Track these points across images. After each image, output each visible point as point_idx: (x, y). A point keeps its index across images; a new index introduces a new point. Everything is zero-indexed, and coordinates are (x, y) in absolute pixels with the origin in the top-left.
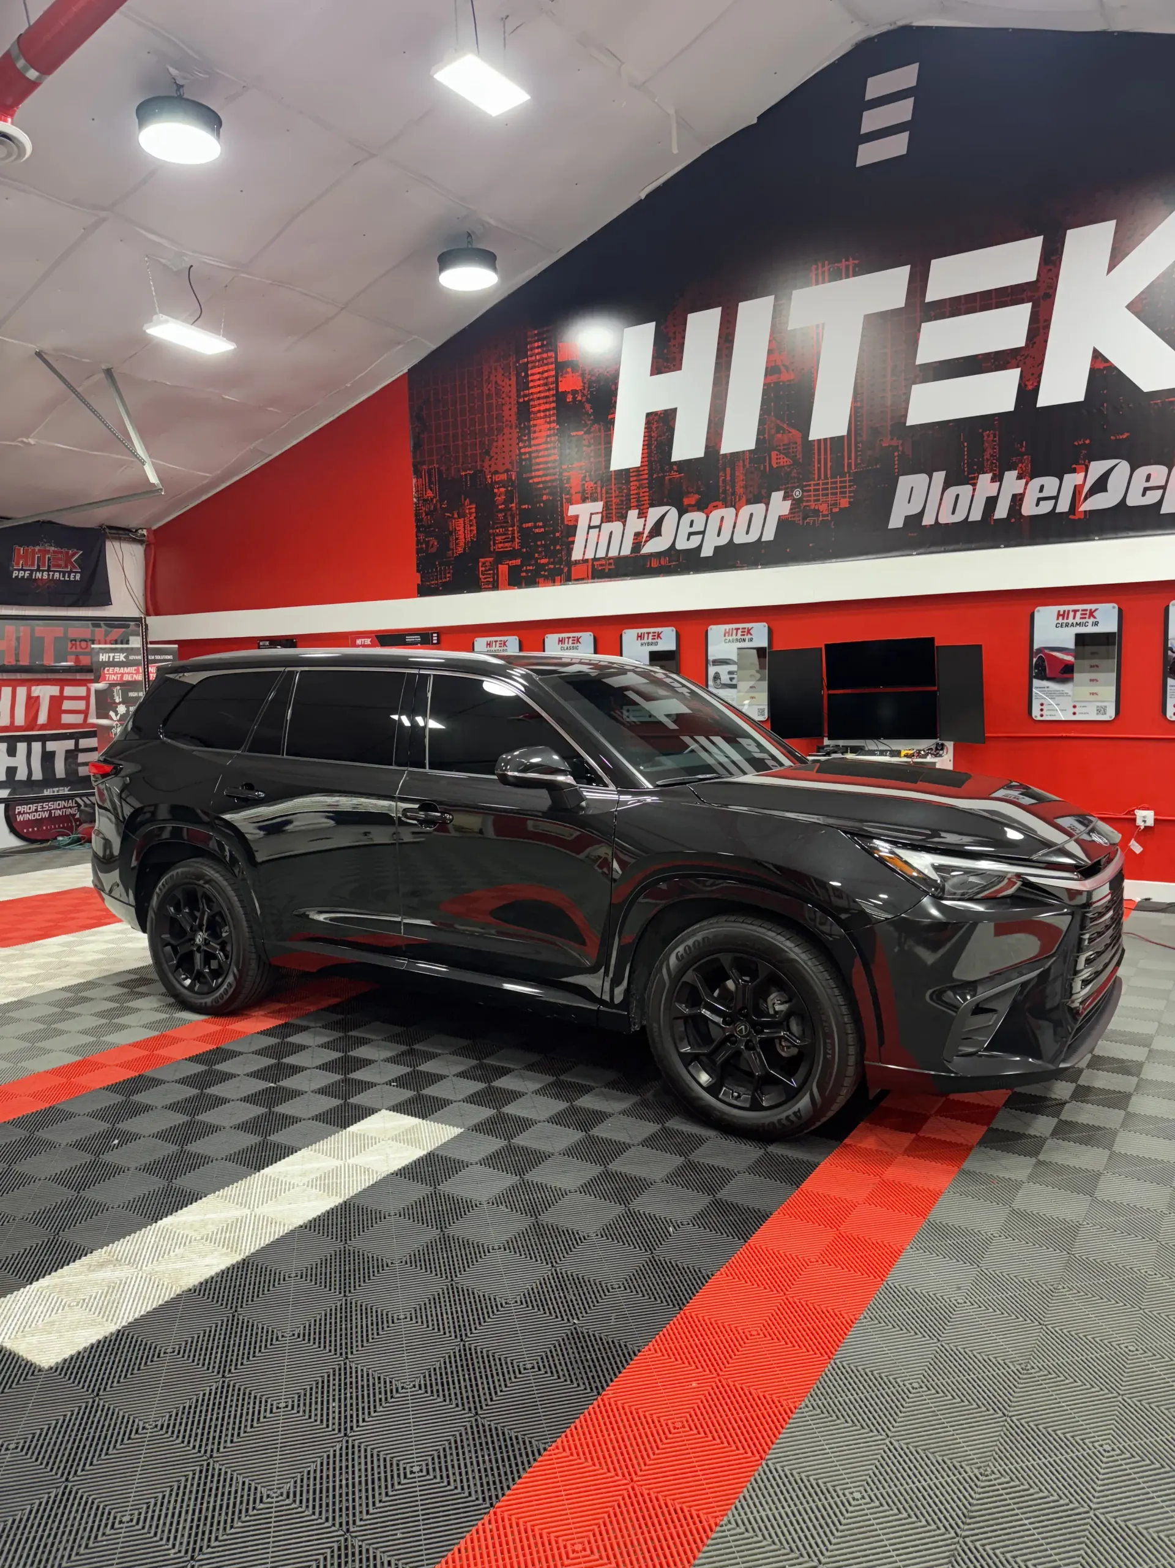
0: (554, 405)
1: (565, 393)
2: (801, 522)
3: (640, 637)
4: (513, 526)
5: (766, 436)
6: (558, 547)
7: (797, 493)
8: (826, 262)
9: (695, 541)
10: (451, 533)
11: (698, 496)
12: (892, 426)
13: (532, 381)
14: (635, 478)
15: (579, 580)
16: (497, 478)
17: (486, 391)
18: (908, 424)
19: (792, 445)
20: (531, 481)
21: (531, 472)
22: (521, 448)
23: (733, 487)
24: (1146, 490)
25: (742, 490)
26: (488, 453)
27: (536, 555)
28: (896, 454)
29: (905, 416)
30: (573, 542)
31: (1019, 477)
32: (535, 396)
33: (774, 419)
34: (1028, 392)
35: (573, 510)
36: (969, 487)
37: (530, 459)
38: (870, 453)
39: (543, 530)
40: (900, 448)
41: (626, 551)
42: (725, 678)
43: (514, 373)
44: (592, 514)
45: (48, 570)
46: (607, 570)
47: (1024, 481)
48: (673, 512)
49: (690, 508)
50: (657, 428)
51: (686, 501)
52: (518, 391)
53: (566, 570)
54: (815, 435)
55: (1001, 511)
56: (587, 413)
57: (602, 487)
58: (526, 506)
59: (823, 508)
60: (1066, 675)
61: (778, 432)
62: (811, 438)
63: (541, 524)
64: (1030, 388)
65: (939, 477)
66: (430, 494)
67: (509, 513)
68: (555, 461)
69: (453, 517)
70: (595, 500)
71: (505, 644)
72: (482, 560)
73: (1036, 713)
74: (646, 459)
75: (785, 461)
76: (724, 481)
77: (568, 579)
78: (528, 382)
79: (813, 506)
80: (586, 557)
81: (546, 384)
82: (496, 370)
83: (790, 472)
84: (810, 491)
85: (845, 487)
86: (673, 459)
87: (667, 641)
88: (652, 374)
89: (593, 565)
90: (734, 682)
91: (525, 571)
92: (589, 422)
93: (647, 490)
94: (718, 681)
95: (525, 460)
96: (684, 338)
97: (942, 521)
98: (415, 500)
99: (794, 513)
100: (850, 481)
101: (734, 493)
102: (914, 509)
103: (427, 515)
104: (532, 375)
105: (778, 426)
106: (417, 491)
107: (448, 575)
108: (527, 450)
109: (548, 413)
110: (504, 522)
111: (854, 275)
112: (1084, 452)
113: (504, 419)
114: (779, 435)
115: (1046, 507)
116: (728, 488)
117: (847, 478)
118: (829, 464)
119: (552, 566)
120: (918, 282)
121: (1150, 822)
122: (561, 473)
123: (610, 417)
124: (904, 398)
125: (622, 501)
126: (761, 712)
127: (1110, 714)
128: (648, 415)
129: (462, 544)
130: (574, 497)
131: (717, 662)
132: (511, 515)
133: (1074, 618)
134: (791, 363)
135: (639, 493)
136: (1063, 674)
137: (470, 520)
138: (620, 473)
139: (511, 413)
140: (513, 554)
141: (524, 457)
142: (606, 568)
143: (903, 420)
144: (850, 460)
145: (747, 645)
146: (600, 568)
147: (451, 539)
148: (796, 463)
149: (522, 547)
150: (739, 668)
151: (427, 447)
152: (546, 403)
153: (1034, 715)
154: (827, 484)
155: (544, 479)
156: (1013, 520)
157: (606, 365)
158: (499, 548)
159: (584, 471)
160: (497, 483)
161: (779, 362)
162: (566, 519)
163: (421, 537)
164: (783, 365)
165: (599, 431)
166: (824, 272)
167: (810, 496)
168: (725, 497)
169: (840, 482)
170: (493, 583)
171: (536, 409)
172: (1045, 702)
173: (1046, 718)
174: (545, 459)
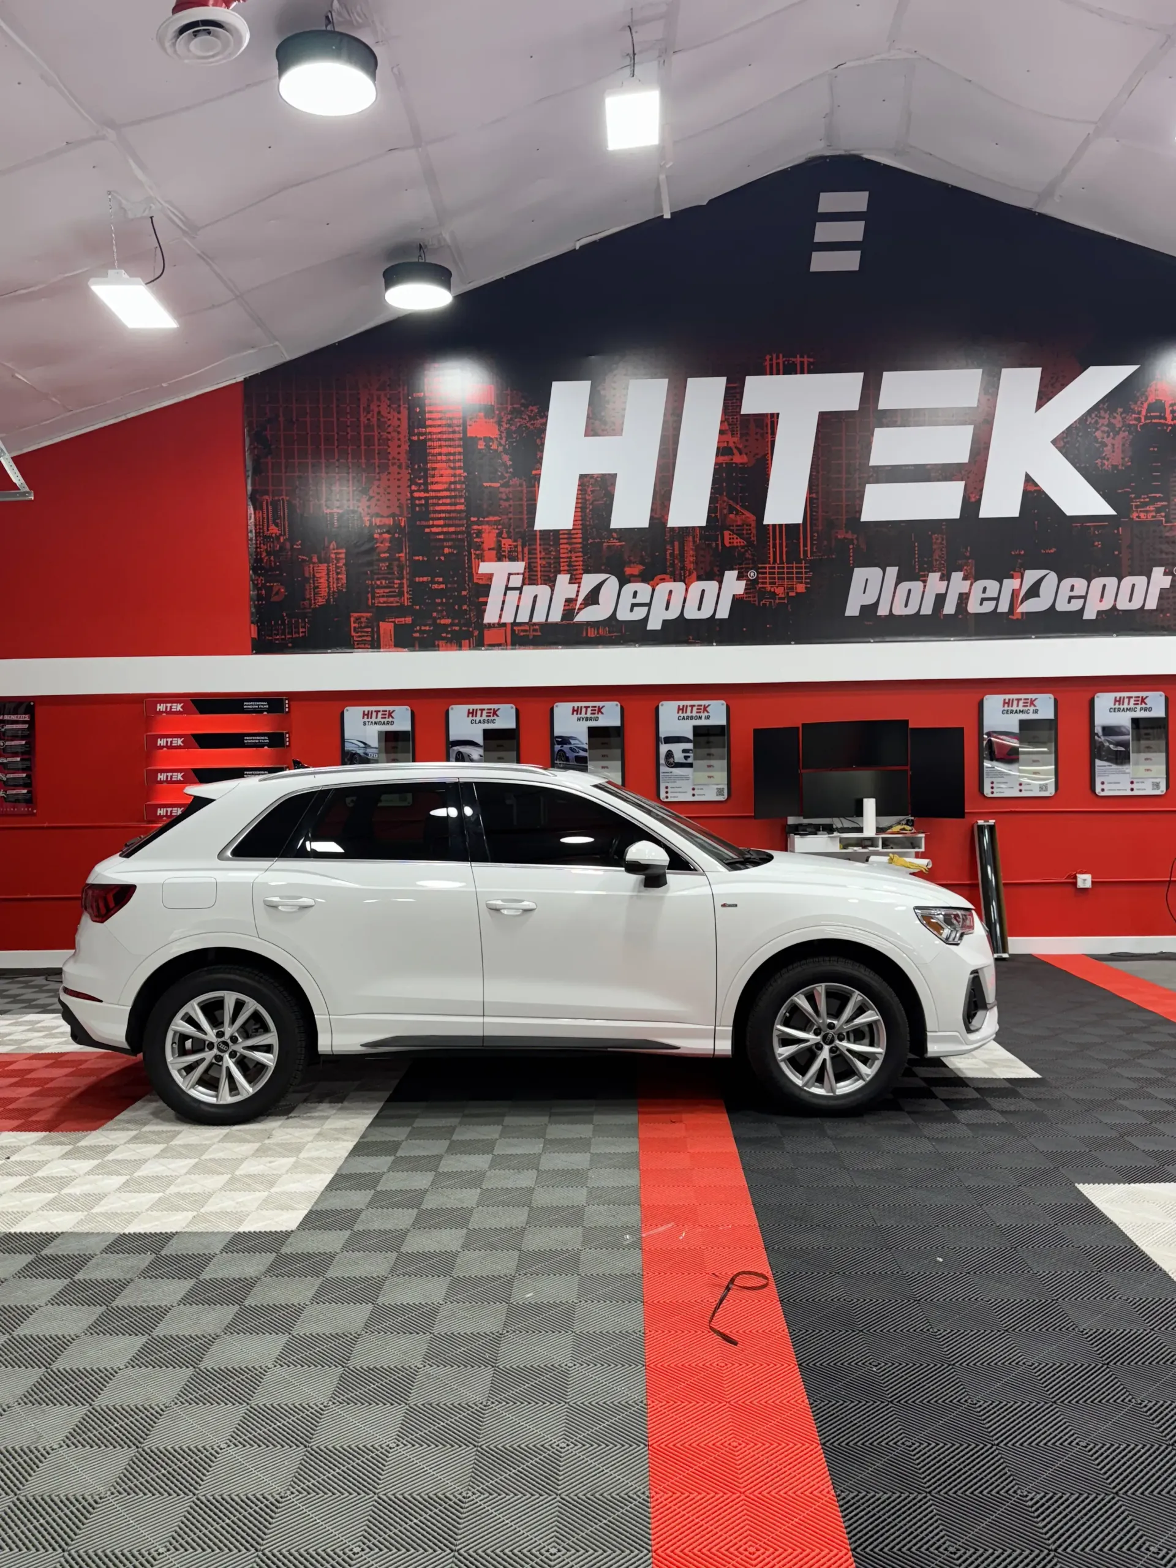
0: (460, 450)
1: (474, 439)
2: (757, 603)
3: (575, 711)
4: (403, 578)
5: (718, 514)
6: (465, 607)
7: (752, 574)
8: (781, 356)
10: (307, 580)
11: (642, 567)
12: (847, 519)
13: (430, 419)
14: (565, 541)
15: (492, 646)
16: (378, 521)
17: (362, 419)
18: (862, 520)
19: (745, 527)
20: (427, 530)
21: (427, 520)
22: (412, 492)
23: (682, 561)
24: (1071, 598)
25: (692, 566)
26: (365, 491)
27: (435, 614)
28: (851, 546)
30: (485, 603)
31: (965, 578)
32: (434, 436)
33: (726, 499)
34: (971, 503)
35: (485, 568)
36: (921, 584)
37: (427, 505)
38: (825, 543)
39: (443, 586)
40: (855, 542)
41: (556, 616)
42: (679, 757)
43: (404, 406)
44: (510, 574)
46: (531, 637)
47: (969, 582)
48: (613, 582)
49: (632, 579)
50: (592, 492)
51: (628, 571)
52: (411, 428)
53: (476, 633)
54: (769, 519)
55: (950, 608)
56: (504, 464)
57: (523, 546)
58: (421, 558)
59: (780, 591)
60: (1012, 756)
61: (730, 512)
62: (765, 522)
63: (441, 579)
64: (973, 500)
65: (892, 572)
66: (274, 530)
67: (396, 563)
68: (460, 511)
69: (311, 561)
70: (513, 559)
71: (390, 714)
72: (356, 615)
73: (987, 791)
74: (580, 522)
75: (738, 541)
76: (672, 554)
77: (479, 644)
78: (425, 420)
79: (769, 587)
80: (503, 621)
81: (450, 425)
82: (379, 399)
83: (744, 554)
84: (765, 573)
85: (801, 573)
87: (610, 714)
88: (586, 435)
89: (513, 631)
90: (690, 761)
91: (420, 631)
92: (507, 475)
93: (581, 554)
94: (671, 760)
95: (420, 505)
97: (897, 611)
98: (252, 535)
99: (750, 593)
100: (806, 568)
101: (683, 568)
102: (870, 600)
103: (269, 553)
104: (432, 412)
105: (730, 506)
106: (255, 525)
108: (422, 494)
109: (452, 458)
110: (389, 573)
111: (810, 372)
112: (1019, 561)
113: (390, 457)
114: (731, 515)
115: (988, 607)
116: (676, 561)
117: (803, 565)
118: (785, 549)
119: (457, 628)
120: (871, 391)
121: (1088, 885)
122: (469, 526)
123: (534, 472)
124: (858, 495)
125: (550, 564)
126: (720, 792)
127: (1051, 791)
128: (582, 477)
129: (324, 591)
130: (486, 553)
131: (669, 740)
132: (398, 566)
133: (1018, 706)
134: (746, 447)
135: (571, 557)
136: (1010, 757)
137: (337, 568)
138: (545, 533)
139: (399, 450)
140: (401, 611)
141: (417, 502)
142: (531, 634)
143: (858, 515)
144: (805, 549)
145: (703, 722)
146: (522, 634)
147: (307, 587)
148: (750, 544)
149: (414, 603)
150: (694, 747)
151: (270, 474)
152: (450, 446)
153: (985, 793)
154: (783, 568)
155: (445, 529)
156: (960, 616)
157: (529, 416)
158: (381, 602)
159: (500, 527)
160: (379, 527)
161: (731, 444)
162: (475, 577)
163: (261, 580)
164: (736, 448)
165: (521, 485)
166: (778, 364)
167: (765, 578)
168: (674, 571)
169: (796, 567)
170: (372, 642)
171: (436, 451)
172: (995, 780)
173: (995, 795)
174: (448, 508)
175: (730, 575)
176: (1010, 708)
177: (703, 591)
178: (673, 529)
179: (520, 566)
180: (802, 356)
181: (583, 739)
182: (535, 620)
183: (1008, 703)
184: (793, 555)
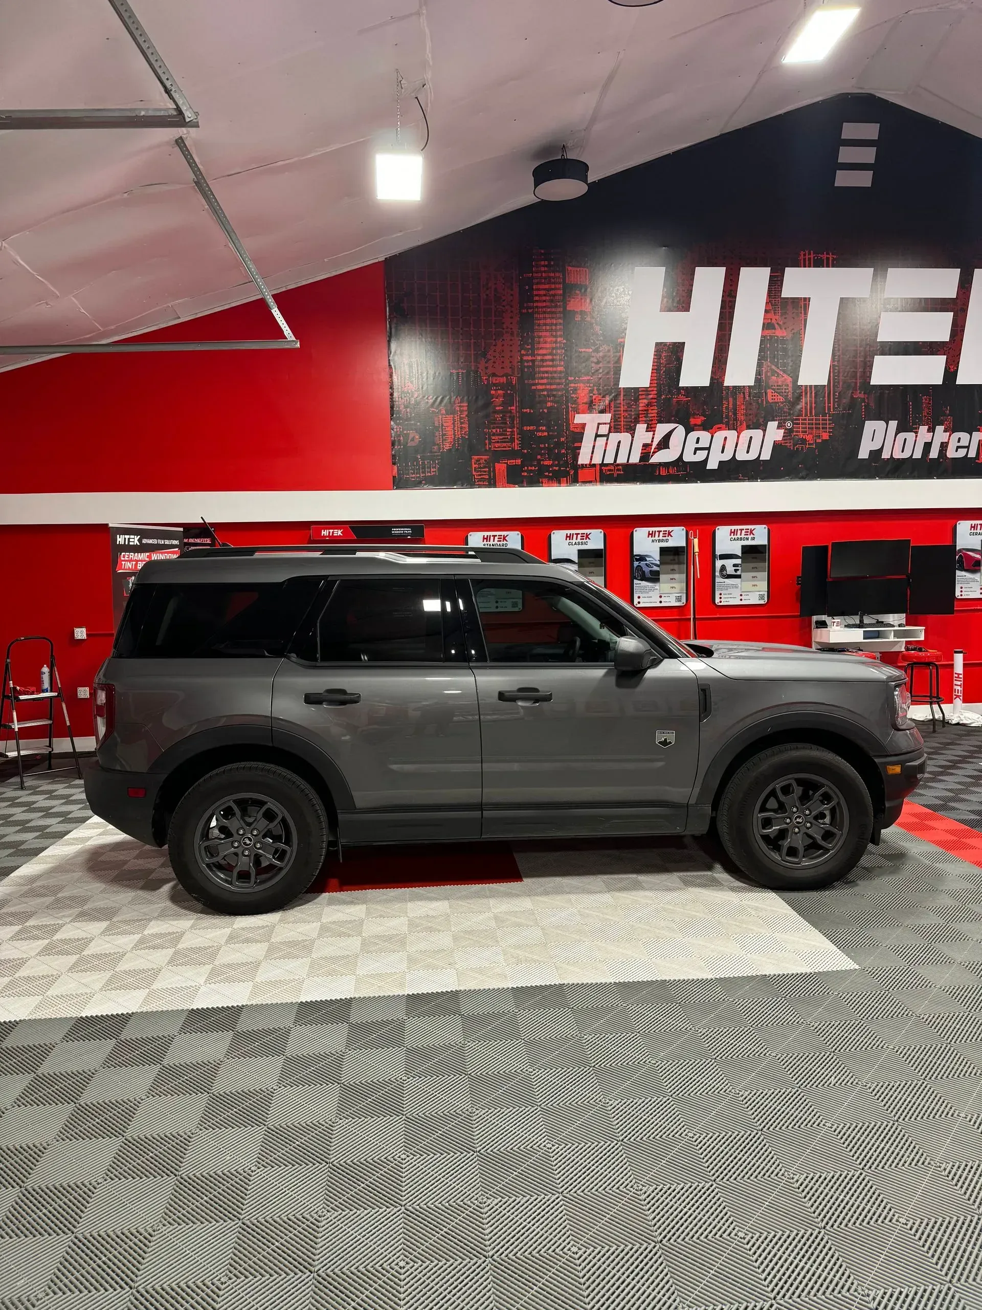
0: (561, 321)
1: (573, 313)
2: (792, 448)
3: (651, 534)
4: (514, 427)
5: (763, 376)
6: (563, 451)
7: (789, 425)
8: (813, 251)
9: (701, 456)
10: (436, 428)
11: (703, 418)
12: (860, 382)
13: (537, 295)
14: (643, 397)
15: (585, 482)
16: (494, 380)
17: (482, 294)
19: (784, 387)
20: (534, 387)
21: (534, 379)
22: (522, 355)
23: (735, 414)
25: (742, 417)
26: (484, 355)
27: (539, 457)
28: (863, 404)
29: (870, 377)
30: (579, 448)
31: (945, 431)
32: (540, 310)
33: (769, 364)
34: (951, 372)
35: (579, 419)
36: (913, 434)
37: (533, 367)
38: (844, 401)
39: (546, 434)
40: (866, 401)
42: (730, 570)
43: (516, 284)
44: (599, 424)
46: (615, 475)
47: (948, 434)
49: (696, 428)
50: (665, 356)
51: (692, 421)
52: (521, 302)
53: (572, 472)
56: (596, 334)
57: (610, 401)
58: (528, 410)
59: (809, 438)
60: (976, 568)
61: (772, 375)
63: (544, 428)
64: (953, 369)
66: (410, 387)
67: (508, 415)
68: (561, 372)
69: (439, 413)
70: (602, 412)
71: (504, 538)
72: (476, 457)
73: (958, 594)
74: (655, 382)
75: (779, 398)
76: (727, 408)
77: (575, 480)
78: (532, 296)
79: (801, 435)
80: (593, 462)
81: (552, 301)
82: (495, 278)
83: (783, 409)
84: (799, 424)
85: (826, 424)
87: (677, 537)
89: (601, 470)
90: (739, 573)
91: (526, 471)
92: (598, 342)
93: (656, 408)
94: (724, 573)
95: (528, 367)
99: (786, 440)
100: (830, 420)
101: (736, 419)
103: (406, 407)
104: (538, 290)
105: (772, 369)
107: (432, 470)
108: (530, 358)
109: (554, 328)
110: (503, 423)
111: (833, 266)
113: (505, 326)
114: (774, 378)
115: (961, 453)
116: (730, 414)
117: (828, 418)
118: (813, 405)
119: (557, 468)
120: (878, 283)
122: (567, 384)
123: (619, 340)
124: (869, 364)
125: (631, 415)
126: (762, 597)
128: (657, 344)
129: (450, 438)
130: (580, 407)
131: (723, 557)
132: (510, 417)
134: (784, 323)
135: (648, 410)
136: (974, 568)
137: (461, 418)
138: (627, 390)
139: (511, 321)
140: (512, 454)
141: (526, 364)
142: (616, 473)
143: (868, 380)
144: (829, 404)
145: (750, 543)
146: (608, 473)
147: (437, 434)
148: (787, 400)
149: (523, 447)
150: (742, 562)
152: (553, 318)
153: (956, 594)
154: (812, 420)
155: (548, 387)
156: (941, 460)
157: (616, 294)
158: (496, 447)
159: (592, 385)
160: (494, 385)
161: (774, 321)
162: (571, 427)
163: (400, 429)
164: (778, 324)
165: (609, 351)
166: (810, 259)
167: (799, 427)
168: (728, 422)
169: (823, 420)
170: (489, 480)
171: (542, 322)
172: (963, 586)
173: (963, 597)
174: (551, 369)
175: (772, 425)
179: (607, 417)
180: (828, 254)
181: (657, 556)
182: (618, 462)
183: (974, 527)
184: (820, 410)
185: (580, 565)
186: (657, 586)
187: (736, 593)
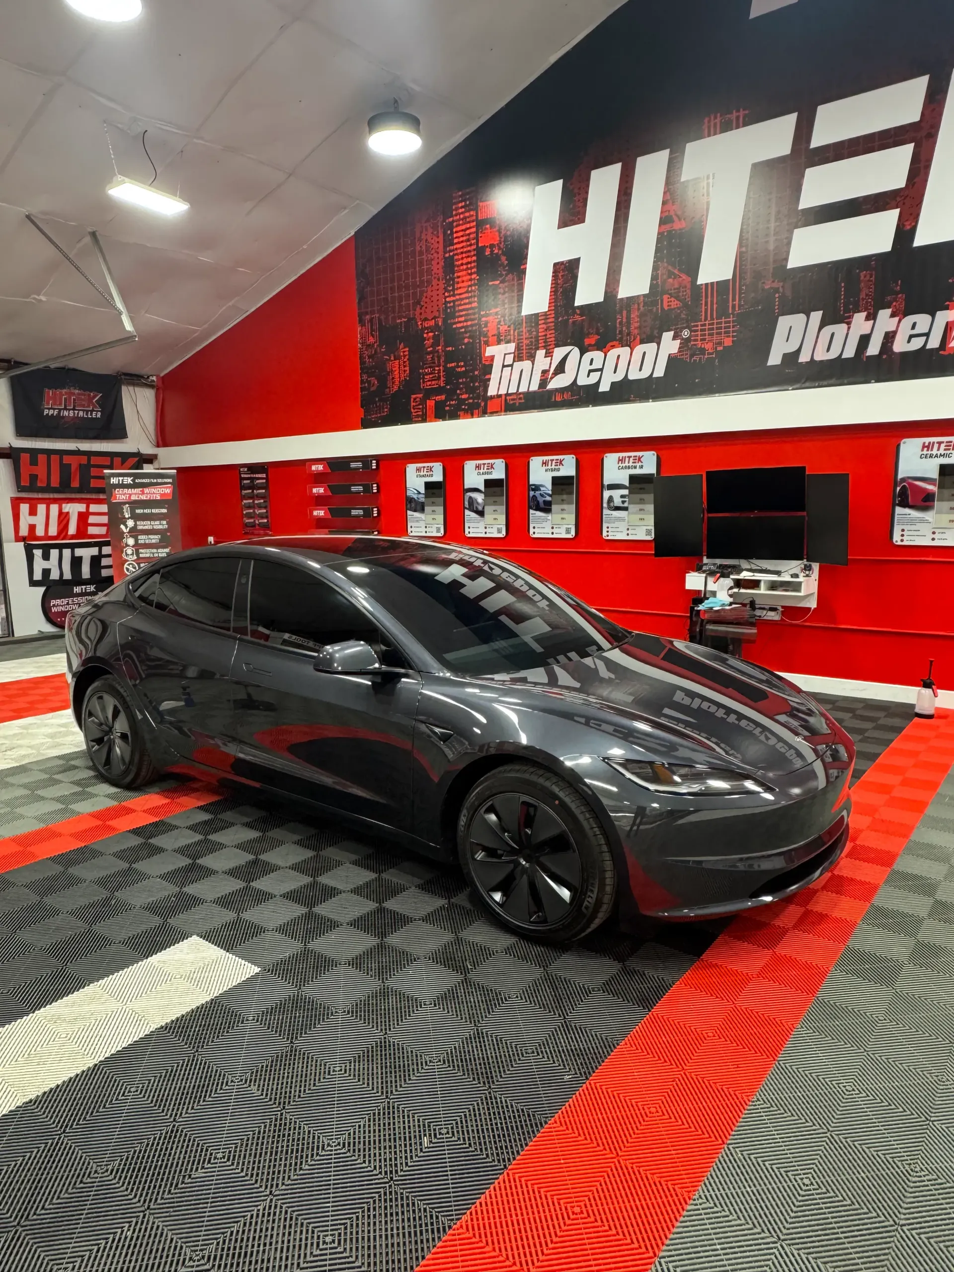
0: (474, 258)
1: (484, 247)
2: (688, 360)
4: (440, 366)
5: (659, 280)
6: (477, 384)
7: (686, 333)
8: (718, 114)
10: (388, 373)
11: (597, 338)
12: (774, 268)
13: (457, 238)
14: (543, 322)
15: (493, 413)
16: (426, 324)
17: (418, 248)
19: (682, 289)
20: (455, 326)
21: (455, 318)
22: (446, 298)
23: (628, 328)
25: (636, 331)
26: (418, 303)
27: (458, 391)
28: (777, 295)
29: (786, 260)
30: (489, 379)
31: (893, 315)
32: (459, 251)
33: (666, 265)
34: (905, 231)
37: (454, 307)
38: (753, 295)
39: (463, 369)
40: (781, 290)
42: (617, 502)
43: (440, 231)
45: (74, 409)
46: (517, 404)
49: (589, 348)
50: (562, 276)
51: (588, 341)
52: (445, 247)
53: (483, 404)
55: (873, 349)
56: (502, 265)
57: (514, 331)
58: (450, 349)
59: (708, 346)
60: (927, 503)
61: (669, 277)
62: (699, 282)
63: (462, 364)
64: (908, 227)
65: (816, 316)
66: (372, 340)
67: (436, 355)
68: (474, 308)
69: (390, 360)
70: (508, 342)
72: (414, 396)
73: (897, 539)
74: (553, 305)
75: (675, 304)
76: (621, 323)
77: (484, 413)
78: (453, 239)
79: (700, 344)
81: (468, 240)
82: (426, 228)
83: (680, 314)
84: (697, 331)
85: (729, 327)
86: (576, 304)
87: (568, 467)
89: (506, 400)
90: (626, 505)
91: (448, 406)
92: (504, 273)
93: (553, 331)
94: (612, 504)
95: (450, 307)
96: (587, 193)
97: (817, 358)
98: (359, 345)
99: (683, 351)
100: (733, 322)
101: (629, 334)
102: (792, 348)
103: (369, 358)
104: (456, 232)
105: (669, 271)
106: (361, 338)
107: (386, 410)
108: (452, 299)
109: (469, 266)
110: (432, 363)
111: (743, 126)
113: (433, 273)
114: (671, 280)
116: (624, 329)
117: (731, 319)
118: (715, 306)
119: (471, 401)
120: (804, 130)
122: (480, 319)
123: (522, 267)
124: (785, 241)
125: (532, 343)
126: (648, 532)
128: (555, 265)
129: (397, 383)
130: (490, 339)
131: (612, 487)
132: (437, 357)
133: (938, 449)
134: (683, 213)
135: (546, 335)
136: (924, 502)
137: (404, 362)
138: (529, 317)
139: (438, 266)
140: (439, 391)
141: (449, 305)
142: (517, 402)
143: (784, 263)
144: (734, 302)
145: (638, 471)
146: (512, 402)
147: (389, 378)
148: (686, 306)
149: (447, 384)
150: (630, 493)
151: (369, 299)
152: (468, 257)
153: (895, 539)
154: (713, 324)
155: (465, 324)
156: (884, 357)
157: (519, 220)
158: (428, 385)
159: (499, 317)
160: (426, 328)
161: (672, 213)
162: (483, 359)
163: (365, 377)
164: (676, 215)
165: (513, 280)
166: (716, 125)
167: (697, 336)
168: (622, 338)
169: (725, 323)
170: (422, 416)
171: (460, 262)
172: (905, 527)
173: (905, 543)
174: (467, 306)
175: (667, 336)
176: (929, 452)
177: (645, 353)
178: (622, 299)
179: (512, 347)
180: (738, 111)
181: (549, 485)
182: (520, 391)
183: (928, 447)
184: (723, 312)
185: (486, 494)
186: (549, 516)
187: (623, 526)
